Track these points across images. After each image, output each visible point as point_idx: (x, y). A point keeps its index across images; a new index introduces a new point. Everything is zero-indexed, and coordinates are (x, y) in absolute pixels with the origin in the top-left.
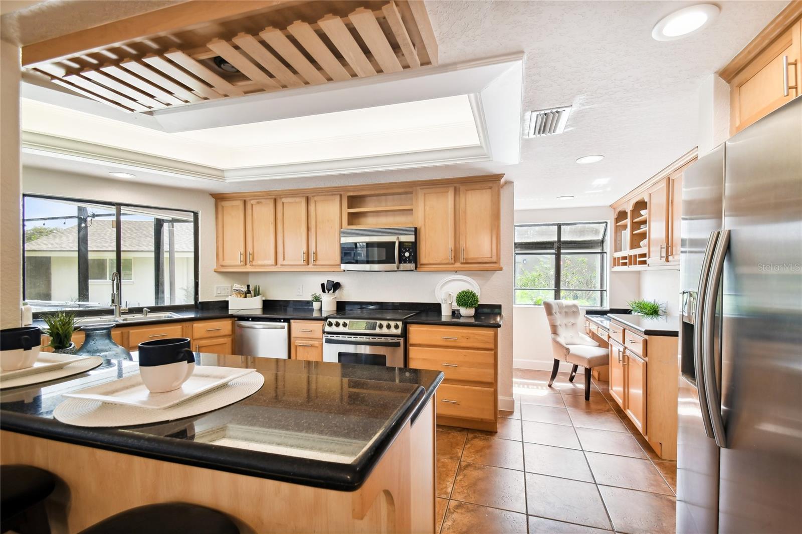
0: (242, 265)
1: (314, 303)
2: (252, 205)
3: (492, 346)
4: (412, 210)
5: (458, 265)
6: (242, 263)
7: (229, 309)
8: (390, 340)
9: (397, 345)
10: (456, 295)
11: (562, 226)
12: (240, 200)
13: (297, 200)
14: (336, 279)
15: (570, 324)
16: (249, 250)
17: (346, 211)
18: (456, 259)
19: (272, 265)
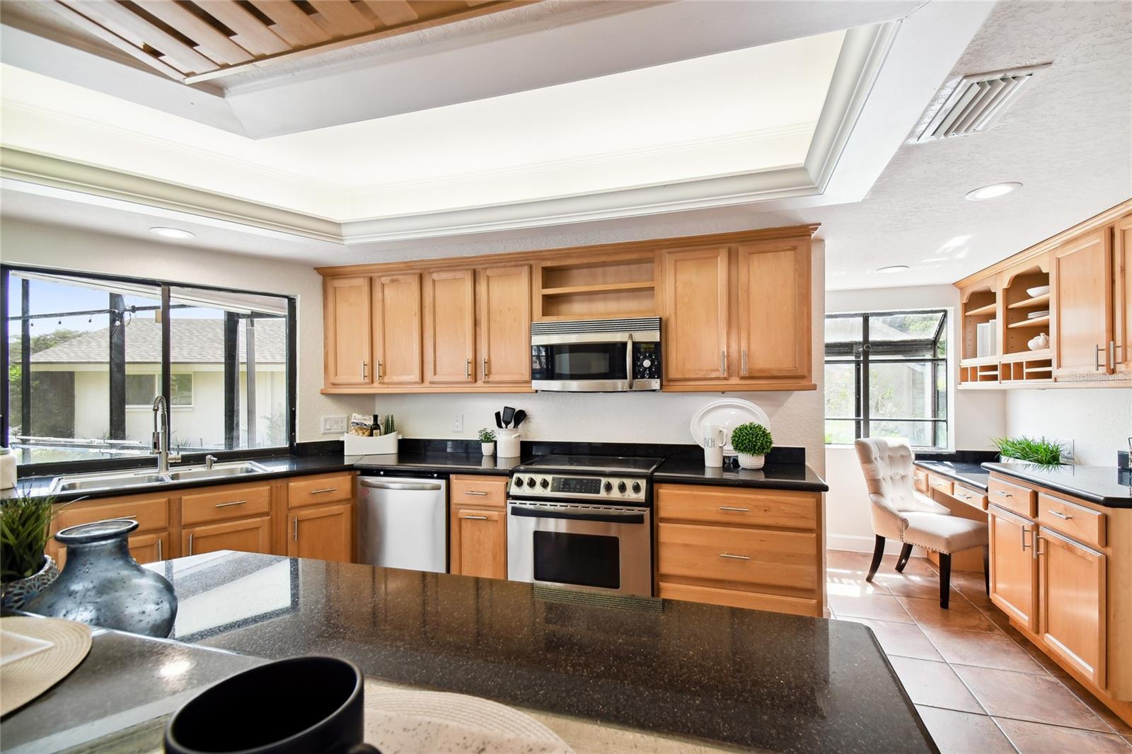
0: (366, 384)
1: (484, 445)
2: (383, 285)
3: (813, 525)
4: (652, 289)
5: (734, 381)
6: (367, 380)
7: (345, 454)
8: (625, 511)
9: (638, 520)
10: (731, 434)
11: (870, 318)
12: (364, 277)
13: (458, 275)
14: (518, 405)
15: (898, 477)
16: (379, 358)
17: (539, 292)
18: (732, 370)
19: (416, 383)
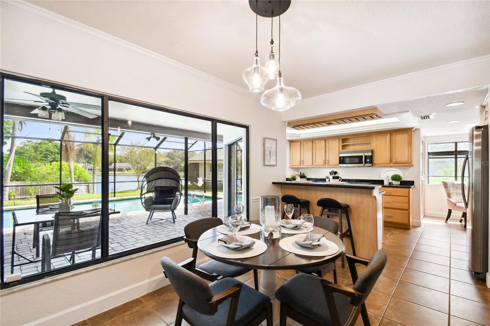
2: (303, 144)
3: (407, 195)
4: (370, 143)
5: (392, 164)
6: (300, 164)
10: (391, 176)
11: (458, 143)
12: (299, 142)
13: (321, 141)
14: (335, 170)
16: (302, 159)
17: (341, 144)
18: (391, 161)
19: (311, 165)
